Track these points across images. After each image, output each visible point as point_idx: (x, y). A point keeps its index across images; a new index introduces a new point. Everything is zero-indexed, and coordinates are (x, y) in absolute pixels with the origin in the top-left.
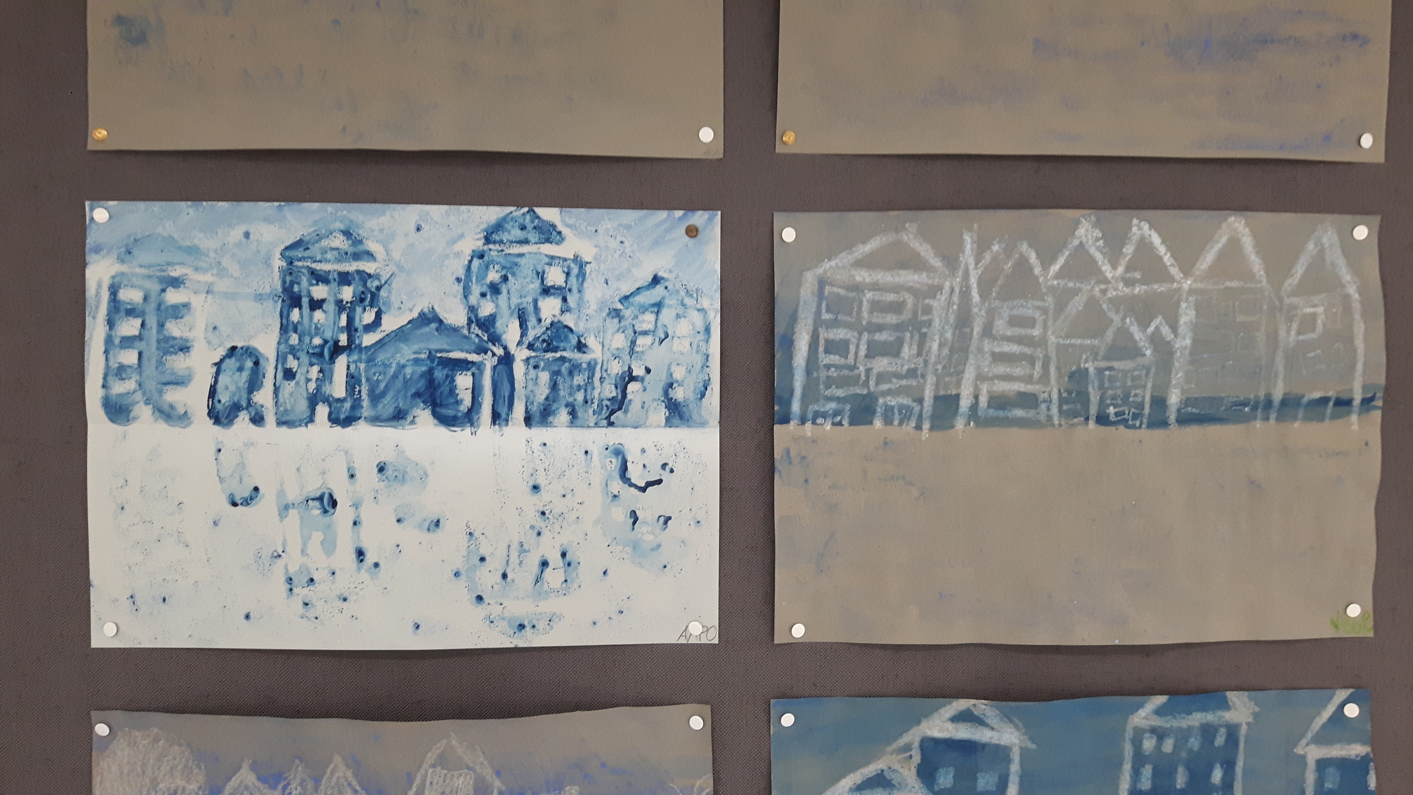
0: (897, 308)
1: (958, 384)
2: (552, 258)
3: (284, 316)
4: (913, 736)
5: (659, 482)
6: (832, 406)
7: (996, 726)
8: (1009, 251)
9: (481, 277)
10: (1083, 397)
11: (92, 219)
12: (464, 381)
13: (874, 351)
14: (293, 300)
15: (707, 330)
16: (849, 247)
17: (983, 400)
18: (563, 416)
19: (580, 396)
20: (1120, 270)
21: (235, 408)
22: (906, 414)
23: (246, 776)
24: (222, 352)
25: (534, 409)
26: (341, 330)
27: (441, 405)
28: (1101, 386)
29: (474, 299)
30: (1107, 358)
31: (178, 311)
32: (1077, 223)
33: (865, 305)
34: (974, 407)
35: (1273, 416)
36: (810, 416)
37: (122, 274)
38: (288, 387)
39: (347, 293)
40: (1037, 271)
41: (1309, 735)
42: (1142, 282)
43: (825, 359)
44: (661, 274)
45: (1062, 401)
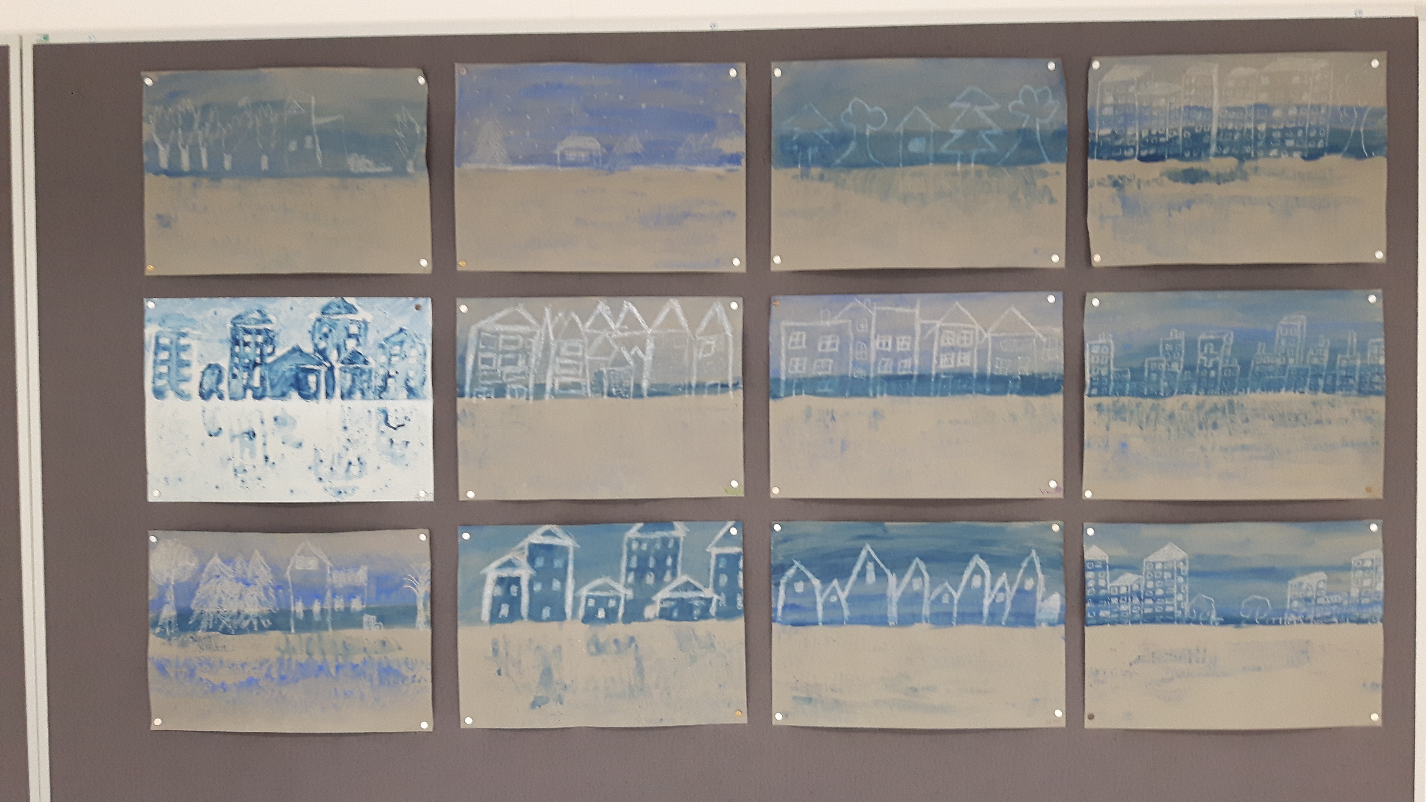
0: (515, 342)
1: (545, 379)
2: (352, 320)
3: (232, 349)
4: (525, 543)
5: (403, 425)
6: (485, 389)
7: (561, 537)
8: (567, 315)
9: (320, 330)
10: (601, 384)
11: (148, 307)
12: (312, 378)
13: (505, 363)
14: (236, 342)
15: (425, 354)
16: (492, 314)
17: (557, 386)
18: (358, 394)
19: (365, 385)
20: (618, 325)
21: (211, 392)
22: (521, 392)
23: (216, 560)
24: (204, 366)
25: (345, 391)
26: (257, 356)
27: (303, 390)
28: (610, 380)
29: (316, 341)
30: (613, 365)
31: (185, 348)
32: (598, 303)
33: (501, 341)
34: (553, 389)
35: (693, 392)
36: (474, 394)
37: (160, 332)
38: (234, 382)
39: (260, 339)
40: (580, 325)
41: (714, 542)
42: (628, 330)
43: (482, 367)
44: (404, 327)
45: (592, 386)
